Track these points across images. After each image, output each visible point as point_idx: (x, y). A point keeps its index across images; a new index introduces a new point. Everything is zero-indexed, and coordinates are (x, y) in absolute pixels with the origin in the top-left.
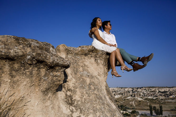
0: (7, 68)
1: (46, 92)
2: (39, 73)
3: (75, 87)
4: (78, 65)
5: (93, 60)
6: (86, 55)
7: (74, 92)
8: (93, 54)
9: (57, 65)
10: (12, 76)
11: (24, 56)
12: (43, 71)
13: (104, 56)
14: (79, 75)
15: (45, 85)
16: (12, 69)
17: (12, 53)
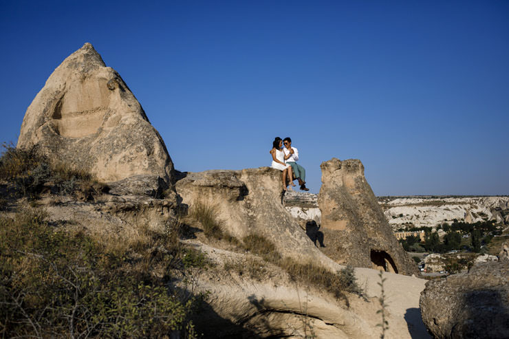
0: (210, 190)
1: (230, 200)
2: (225, 192)
3: (253, 198)
4: (257, 182)
5: (269, 177)
6: (263, 174)
7: (252, 201)
8: (269, 173)
9: (234, 187)
10: (213, 194)
11: (217, 184)
12: (227, 190)
13: (279, 173)
14: (257, 189)
15: (229, 198)
16: (213, 191)
17: (212, 184)
